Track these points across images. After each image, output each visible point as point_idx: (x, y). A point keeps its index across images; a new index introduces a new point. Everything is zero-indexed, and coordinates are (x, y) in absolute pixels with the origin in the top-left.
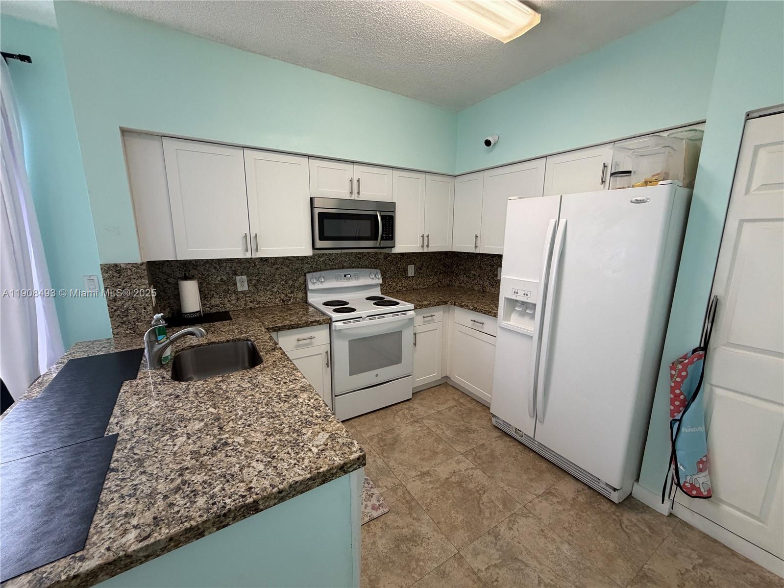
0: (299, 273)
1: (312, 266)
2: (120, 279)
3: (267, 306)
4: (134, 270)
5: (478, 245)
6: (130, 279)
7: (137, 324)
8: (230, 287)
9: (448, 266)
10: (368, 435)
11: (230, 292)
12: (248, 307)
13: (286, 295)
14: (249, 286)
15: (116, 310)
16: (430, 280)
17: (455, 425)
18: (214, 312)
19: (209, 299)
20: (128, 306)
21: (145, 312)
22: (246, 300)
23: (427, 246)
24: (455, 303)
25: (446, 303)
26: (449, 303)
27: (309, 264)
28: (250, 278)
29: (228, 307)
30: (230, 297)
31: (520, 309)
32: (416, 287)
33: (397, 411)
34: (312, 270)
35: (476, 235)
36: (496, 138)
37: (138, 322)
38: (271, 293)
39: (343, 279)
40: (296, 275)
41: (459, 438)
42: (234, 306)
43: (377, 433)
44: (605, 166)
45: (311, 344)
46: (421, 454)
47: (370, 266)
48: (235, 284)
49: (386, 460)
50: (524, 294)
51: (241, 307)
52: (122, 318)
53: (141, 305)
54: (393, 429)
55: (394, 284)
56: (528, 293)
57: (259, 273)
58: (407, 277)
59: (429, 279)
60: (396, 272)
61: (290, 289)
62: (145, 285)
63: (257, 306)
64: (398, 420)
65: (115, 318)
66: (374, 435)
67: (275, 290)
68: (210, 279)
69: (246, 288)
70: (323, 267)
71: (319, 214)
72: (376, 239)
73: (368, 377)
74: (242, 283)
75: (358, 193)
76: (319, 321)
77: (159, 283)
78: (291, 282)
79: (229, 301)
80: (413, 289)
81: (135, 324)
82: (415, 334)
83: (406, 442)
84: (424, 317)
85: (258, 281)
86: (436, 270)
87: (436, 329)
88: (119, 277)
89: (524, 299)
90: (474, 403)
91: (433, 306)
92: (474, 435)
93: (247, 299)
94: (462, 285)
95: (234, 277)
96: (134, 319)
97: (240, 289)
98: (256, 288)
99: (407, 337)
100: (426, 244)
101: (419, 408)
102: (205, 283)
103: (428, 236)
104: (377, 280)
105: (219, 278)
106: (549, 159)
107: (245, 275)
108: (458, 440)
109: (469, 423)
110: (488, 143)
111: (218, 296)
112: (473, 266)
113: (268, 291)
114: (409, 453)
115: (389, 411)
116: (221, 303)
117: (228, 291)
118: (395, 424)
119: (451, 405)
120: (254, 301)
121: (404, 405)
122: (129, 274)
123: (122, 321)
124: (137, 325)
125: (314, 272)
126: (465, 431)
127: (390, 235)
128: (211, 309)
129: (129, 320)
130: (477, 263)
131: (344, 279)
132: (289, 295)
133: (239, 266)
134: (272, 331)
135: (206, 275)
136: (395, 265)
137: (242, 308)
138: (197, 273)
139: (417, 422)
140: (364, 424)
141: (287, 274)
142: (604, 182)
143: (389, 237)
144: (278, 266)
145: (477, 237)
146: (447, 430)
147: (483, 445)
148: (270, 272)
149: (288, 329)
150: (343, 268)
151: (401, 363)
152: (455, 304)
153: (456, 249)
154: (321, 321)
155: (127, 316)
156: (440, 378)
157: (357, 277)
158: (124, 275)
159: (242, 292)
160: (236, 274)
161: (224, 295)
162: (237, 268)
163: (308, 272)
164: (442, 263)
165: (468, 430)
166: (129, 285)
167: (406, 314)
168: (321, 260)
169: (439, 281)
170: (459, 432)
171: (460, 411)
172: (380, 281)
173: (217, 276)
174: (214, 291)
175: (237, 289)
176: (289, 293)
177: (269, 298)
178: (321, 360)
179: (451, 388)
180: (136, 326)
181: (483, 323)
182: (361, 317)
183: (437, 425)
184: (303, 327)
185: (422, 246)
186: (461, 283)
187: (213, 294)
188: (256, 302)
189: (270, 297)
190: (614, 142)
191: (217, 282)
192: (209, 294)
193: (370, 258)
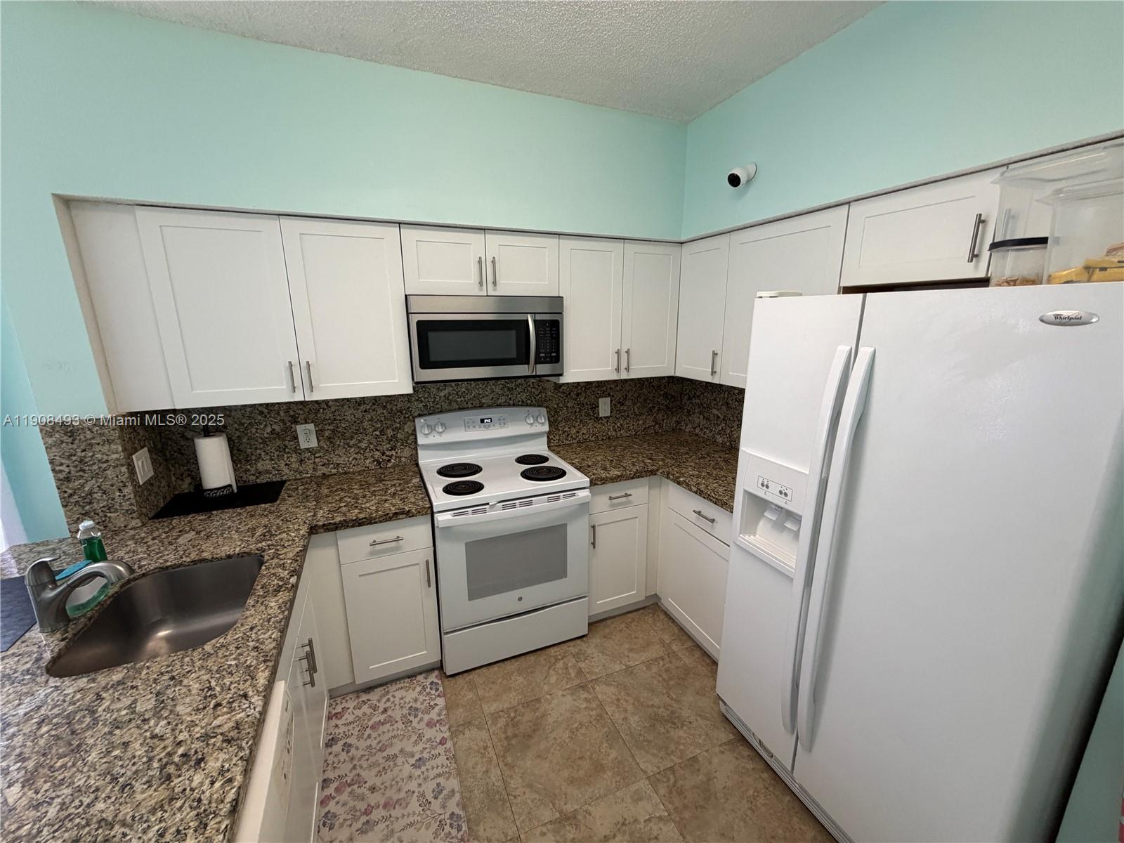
0: (405, 417)
1: (426, 406)
2: (74, 446)
3: (351, 470)
4: (97, 431)
5: (717, 369)
6: (91, 445)
7: (109, 515)
8: (287, 442)
9: (672, 396)
10: (492, 709)
11: (287, 450)
12: (319, 473)
13: (383, 454)
14: (319, 441)
15: (71, 495)
16: (641, 422)
17: (650, 703)
18: (263, 481)
19: (254, 462)
20: (92, 488)
21: (120, 496)
22: (314, 462)
23: (627, 369)
24: (668, 474)
25: (653, 473)
26: (659, 473)
27: (422, 402)
28: (320, 427)
29: (287, 474)
30: (288, 458)
31: (774, 518)
32: (614, 433)
33: (557, 660)
34: (426, 412)
35: (714, 351)
36: (752, 169)
37: (110, 512)
38: (357, 450)
39: (477, 427)
40: (398, 420)
41: (651, 738)
42: (296, 472)
43: (509, 706)
44: (980, 221)
45: (397, 549)
46: (572, 767)
47: (529, 402)
48: (296, 438)
49: (508, 773)
50: (781, 492)
51: (307, 473)
52: (83, 507)
53: (112, 485)
54: (538, 700)
55: (574, 431)
56: (788, 492)
57: (335, 420)
58: (597, 418)
59: (638, 420)
60: (578, 410)
61: (389, 443)
62: (117, 453)
63: (334, 471)
64: (553, 680)
65: (71, 507)
66: (502, 711)
67: (363, 445)
68: (254, 430)
69: (314, 443)
70: (445, 406)
71: (419, 323)
72: (528, 363)
73: (505, 602)
74: (307, 437)
75: (495, 283)
76: (409, 511)
77: (170, 439)
78: (390, 433)
79: (286, 465)
80: (609, 438)
81: (106, 516)
82: (593, 527)
83: (552, 736)
84: (611, 498)
85: (333, 431)
86: (651, 405)
87: (636, 517)
88: (72, 443)
89: (780, 501)
90: (697, 654)
91: (627, 479)
92: (681, 733)
93: (317, 460)
94: (697, 431)
95: (293, 426)
96: (103, 507)
97: (303, 445)
98: (331, 443)
99: (577, 535)
100: (624, 365)
101: (597, 658)
102: (246, 438)
103: (628, 352)
104: (539, 426)
105: (269, 429)
106: (855, 208)
107: (312, 422)
108: (649, 742)
109: (678, 701)
110: (734, 180)
111: (268, 457)
112: (715, 400)
113: (351, 447)
114: (551, 762)
115: (542, 657)
116: (273, 468)
117: (284, 449)
118: (546, 688)
119: (654, 656)
120: (328, 464)
121: (572, 649)
122: (88, 437)
123: (84, 512)
124: (110, 517)
125: (430, 414)
126: (665, 721)
127: (554, 354)
128: (257, 477)
129: (95, 510)
130: (722, 396)
131: (480, 427)
132: (388, 453)
133: (301, 409)
134: (322, 530)
135: (246, 425)
136: (575, 400)
137: (309, 475)
138: (231, 422)
139: (583, 687)
140: (493, 683)
141: (383, 419)
142: (977, 256)
143: (551, 357)
144: (368, 407)
145: (715, 354)
146: (633, 714)
147: (694, 759)
148: (355, 417)
149: (353, 526)
150: (481, 406)
151: (566, 577)
152: (668, 478)
153: (680, 373)
154: (414, 511)
155: (90, 503)
156: (644, 598)
157: (503, 422)
158: (80, 439)
159: (307, 449)
160: (296, 422)
161: (278, 455)
162: (298, 412)
163: (420, 415)
164: (662, 393)
165: (673, 720)
166: (90, 454)
167: (574, 495)
168: (442, 394)
169: (657, 423)
170: (655, 719)
171: (667, 670)
172: (546, 428)
173: (266, 426)
174: (261, 449)
175: (299, 445)
176: (387, 450)
177: (355, 458)
178: (418, 574)
179: (662, 616)
180: (108, 519)
181: (713, 521)
182: (488, 504)
183: (618, 700)
184: (381, 522)
185: (618, 370)
186: (694, 428)
187: (260, 455)
188: (332, 466)
189: (355, 456)
190: (1007, 165)
191: (266, 435)
192: (252, 455)
193: (529, 388)
